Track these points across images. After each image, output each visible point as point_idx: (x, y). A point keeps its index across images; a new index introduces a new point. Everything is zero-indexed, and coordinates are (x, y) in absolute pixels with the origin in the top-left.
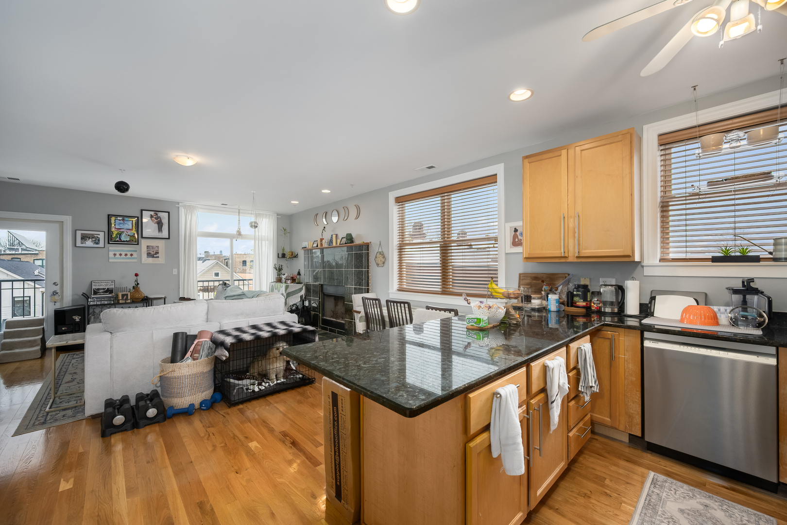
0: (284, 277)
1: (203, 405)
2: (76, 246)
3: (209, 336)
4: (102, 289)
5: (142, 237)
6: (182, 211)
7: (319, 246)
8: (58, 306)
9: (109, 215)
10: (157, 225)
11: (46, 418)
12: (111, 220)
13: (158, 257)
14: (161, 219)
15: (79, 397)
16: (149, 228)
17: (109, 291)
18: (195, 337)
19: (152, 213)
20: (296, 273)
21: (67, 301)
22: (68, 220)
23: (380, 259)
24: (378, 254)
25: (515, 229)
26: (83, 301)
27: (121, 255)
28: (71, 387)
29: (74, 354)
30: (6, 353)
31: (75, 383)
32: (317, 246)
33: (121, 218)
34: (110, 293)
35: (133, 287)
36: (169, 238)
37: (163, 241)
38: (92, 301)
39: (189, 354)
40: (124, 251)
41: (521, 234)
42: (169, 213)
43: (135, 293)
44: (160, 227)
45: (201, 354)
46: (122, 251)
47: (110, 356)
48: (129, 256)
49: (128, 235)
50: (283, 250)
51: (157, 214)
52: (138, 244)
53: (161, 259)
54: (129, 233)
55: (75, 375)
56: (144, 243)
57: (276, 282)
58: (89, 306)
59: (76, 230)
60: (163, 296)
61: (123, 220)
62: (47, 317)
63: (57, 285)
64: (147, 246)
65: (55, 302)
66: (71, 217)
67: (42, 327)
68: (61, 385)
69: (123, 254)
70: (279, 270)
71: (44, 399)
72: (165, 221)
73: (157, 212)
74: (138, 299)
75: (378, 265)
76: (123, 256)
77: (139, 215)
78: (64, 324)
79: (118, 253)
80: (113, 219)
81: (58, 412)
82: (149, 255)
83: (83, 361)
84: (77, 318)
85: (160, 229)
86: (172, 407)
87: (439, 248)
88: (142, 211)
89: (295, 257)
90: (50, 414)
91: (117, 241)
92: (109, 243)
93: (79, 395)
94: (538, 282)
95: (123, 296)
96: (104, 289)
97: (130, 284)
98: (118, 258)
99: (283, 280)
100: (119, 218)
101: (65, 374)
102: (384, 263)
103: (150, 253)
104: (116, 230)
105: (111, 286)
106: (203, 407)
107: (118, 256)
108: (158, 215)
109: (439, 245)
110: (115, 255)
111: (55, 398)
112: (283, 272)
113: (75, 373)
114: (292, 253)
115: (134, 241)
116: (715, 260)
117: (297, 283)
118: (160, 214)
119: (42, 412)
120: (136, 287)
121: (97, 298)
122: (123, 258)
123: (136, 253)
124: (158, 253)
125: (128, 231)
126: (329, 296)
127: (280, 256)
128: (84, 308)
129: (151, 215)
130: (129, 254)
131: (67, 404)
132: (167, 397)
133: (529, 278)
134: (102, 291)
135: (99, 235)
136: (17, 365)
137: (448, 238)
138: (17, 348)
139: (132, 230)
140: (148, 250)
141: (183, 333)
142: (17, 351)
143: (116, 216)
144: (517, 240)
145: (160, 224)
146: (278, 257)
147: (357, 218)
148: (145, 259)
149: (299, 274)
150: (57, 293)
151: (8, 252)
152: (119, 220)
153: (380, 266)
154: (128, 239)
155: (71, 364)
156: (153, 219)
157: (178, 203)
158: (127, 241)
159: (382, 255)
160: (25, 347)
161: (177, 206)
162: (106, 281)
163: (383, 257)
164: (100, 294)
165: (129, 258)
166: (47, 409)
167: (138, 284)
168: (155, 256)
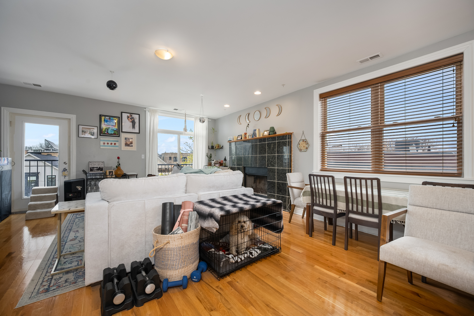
0: (213, 162)
1: (195, 277)
2: (79, 137)
3: (192, 207)
4: (96, 168)
5: (122, 132)
6: (148, 114)
7: (243, 139)
8: (67, 179)
9: (100, 115)
10: (131, 123)
11: (50, 283)
12: (102, 118)
13: (132, 146)
14: (134, 119)
15: (80, 257)
16: (127, 125)
17: (100, 169)
18: (180, 207)
19: (129, 115)
20: (223, 159)
21: (73, 176)
22: (73, 117)
23: (303, 144)
24: (301, 141)
26: (83, 176)
27: (108, 144)
28: (74, 245)
29: (77, 214)
30: (31, 212)
31: (77, 241)
32: (241, 139)
33: (108, 118)
34: (101, 171)
35: (116, 166)
36: (139, 133)
37: (136, 135)
38: (89, 176)
39: (177, 224)
40: (110, 141)
42: (139, 115)
43: (118, 171)
44: (133, 124)
45: (190, 224)
46: (109, 141)
47: (108, 225)
48: (113, 145)
49: (113, 130)
50: (212, 143)
51: (131, 116)
52: (119, 136)
53: (134, 148)
54: (113, 128)
55: (77, 233)
56: (123, 136)
57: (208, 166)
58: (87, 179)
59: (79, 125)
60: (136, 174)
61: (110, 119)
62: (60, 187)
63: (66, 164)
64: (125, 138)
65: (65, 176)
66: (75, 115)
67: (56, 193)
68: (66, 242)
69: (110, 143)
70: (210, 157)
71: (52, 257)
72: (137, 121)
73: (131, 114)
74: (120, 175)
75: (301, 150)
76: (109, 144)
77: (120, 116)
78: (71, 192)
79: (106, 142)
80: (103, 118)
81: (61, 275)
82: (127, 145)
83: (83, 220)
84: (79, 188)
85: (134, 127)
86: (167, 280)
87: (370, 133)
88: (122, 113)
89: (221, 148)
90: (55, 277)
91: (106, 134)
92: (100, 135)
93: (79, 255)
95: (110, 172)
96: (97, 167)
97: (114, 165)
98: (106, 146)
99: (213, 164)
100: (107, 118)
101: (70, 231)
102: (307, 148)
103: (127, 143)
104: (105, 126)
105: (101, 166)
106: (195, 279)
107: (106, 144)
108: (133, 116)
109: (370, 130)
110: (104, 143)
111: (60, 257)
112: (212, 159)
113: (77, 231)
114: (219, 145)
115: (117, 134)
117: (224, 166)
118: (134, 116)
119: (48, 274)
120: (118, 167)
121: (93, 174)
122: (109, 146)
123: (118, 142)
124: (132, 143)
125: (113, 127)
126: (250, 175)
127: (210, 147)
128: (84, 180)
129: (128, 116)
130: (113, 143)
131: (70, 265)
132: (161, 268)
134: (96, 169)
135: (94, 129)
136: (38, 221)
137: (381, 123)
138: (39, 209)
139: (115, 126)
140: (126, 140)
141: (171, 203)
142: (38, 211)
143: (105, 116)
145: (133, 123)
146: (209, 148)
147: (279, 114)
148: (124, 148)
149: (225, 160)
150: (66, 170)
151: (45, 151)
152: (107, 119)
153: (302, 151)
154: (113, 133)
155: (75, 222)
156: (129, 119)
157: (145, 108)
158: (112, 134)
159: (305, 142)
160: (44, 208)
161: (145, 110)
162: (98, 162)
163: (306, 144)
164: (95, 171)
165: (113, 146)
166: (52, 272)
167: (120, 164)
168: (130, 145)
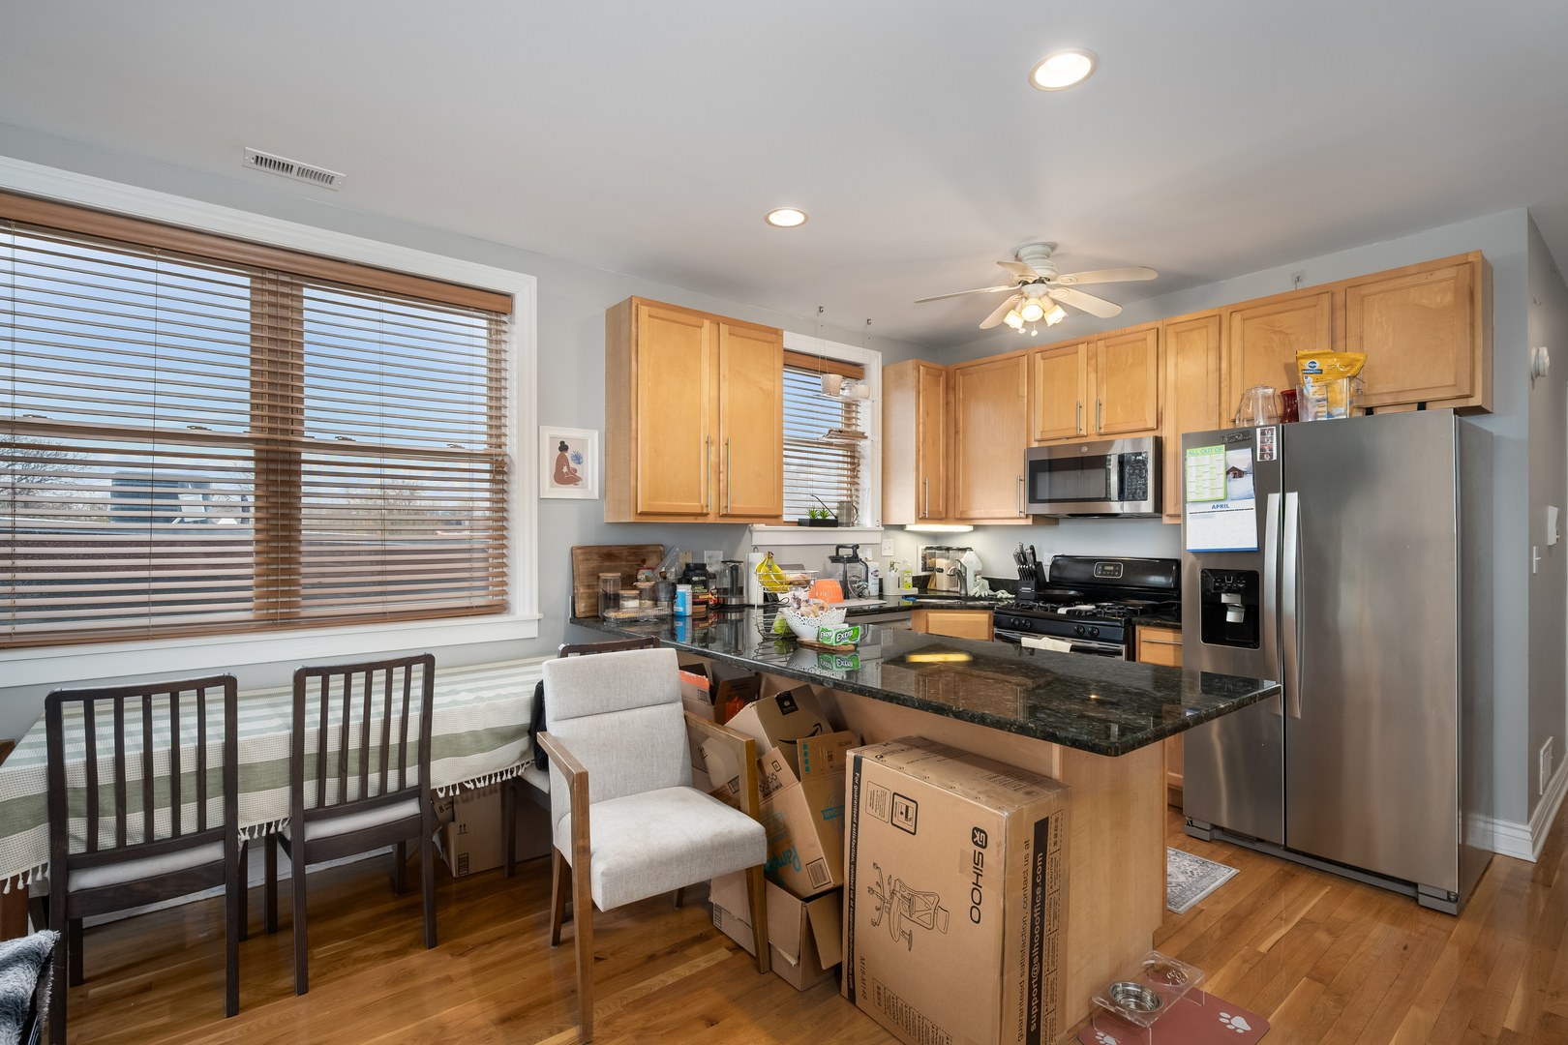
25: (562, 443)
41: (578, 459)
94: (614, 564)
109: (251, 453)
116: (800, 523)
133: (595, 557)
137: (287, 431)
144: (565, 470)
